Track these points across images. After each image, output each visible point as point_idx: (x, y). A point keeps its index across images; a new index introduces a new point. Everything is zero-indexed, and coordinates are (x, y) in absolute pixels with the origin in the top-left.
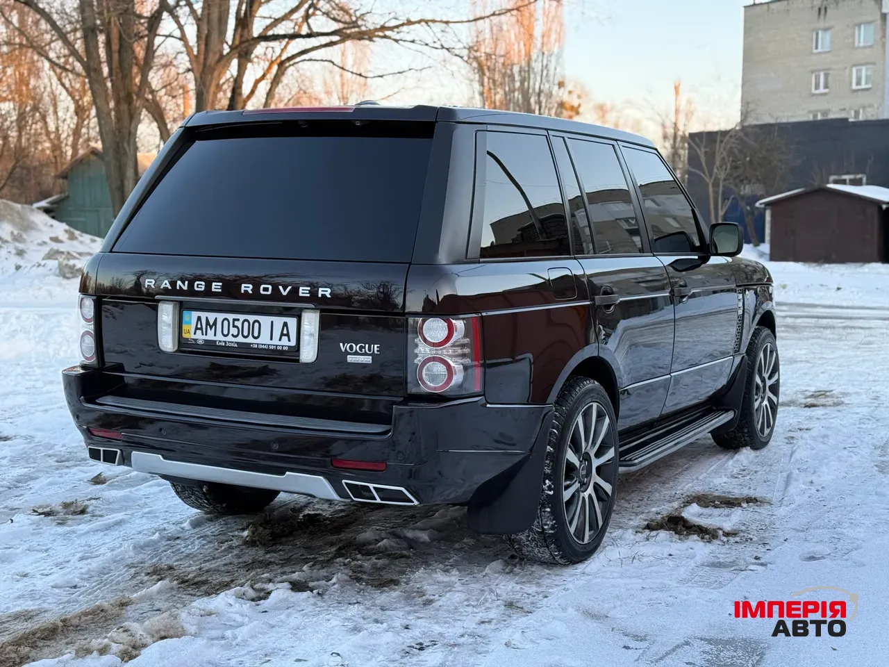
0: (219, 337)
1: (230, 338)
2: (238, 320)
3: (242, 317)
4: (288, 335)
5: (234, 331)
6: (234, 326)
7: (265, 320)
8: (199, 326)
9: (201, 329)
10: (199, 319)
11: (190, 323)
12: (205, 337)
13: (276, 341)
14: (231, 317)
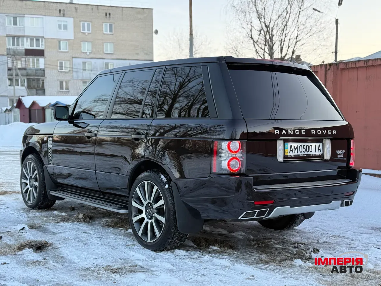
0: (299, 153)
1: (303, 153)
2: (305, 145)
3: (306, 144)
4: (320, 150)
5: (304, 150)
6: (304, 148)
7: (313, 145)
8: (291, 149)
9: (292, 150)
10: (291, 146)
11: (287, 148)
12: (294, 154)
13: (317, 153)
14: (302, 144)
